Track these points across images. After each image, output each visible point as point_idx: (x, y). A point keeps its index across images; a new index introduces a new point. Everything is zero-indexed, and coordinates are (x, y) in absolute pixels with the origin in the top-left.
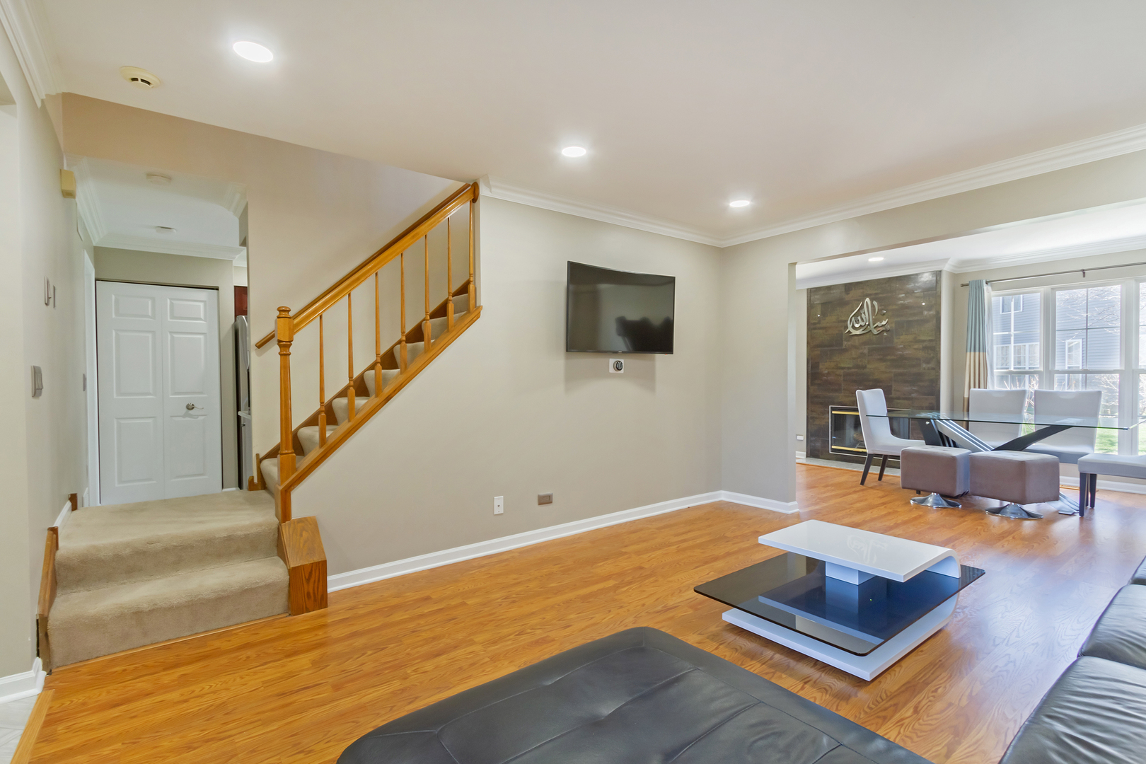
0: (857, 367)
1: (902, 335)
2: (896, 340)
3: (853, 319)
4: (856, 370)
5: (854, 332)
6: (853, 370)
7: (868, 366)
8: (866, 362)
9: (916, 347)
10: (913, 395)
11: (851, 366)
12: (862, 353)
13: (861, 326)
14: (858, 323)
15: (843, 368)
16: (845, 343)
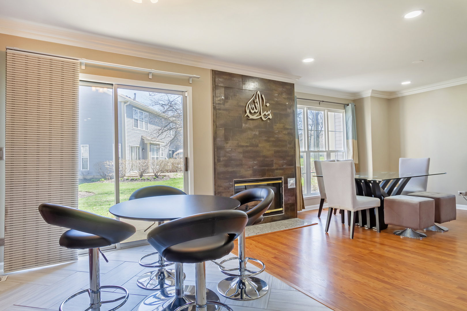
0: (252, 145)
1: (278, 123)
2: (274, 127)
3: (250, 106)
4: (252, 148)
5: (251, 117)
6: (250, 148)
7: (260, 145)
8: (258, 141)
9: (284, 132)
10: (284, 166)
11: (248, 145)
12: (255, 135)
13: (255, 112)
14: (253, 109)
15: (243, 146)
16: (244, 125)
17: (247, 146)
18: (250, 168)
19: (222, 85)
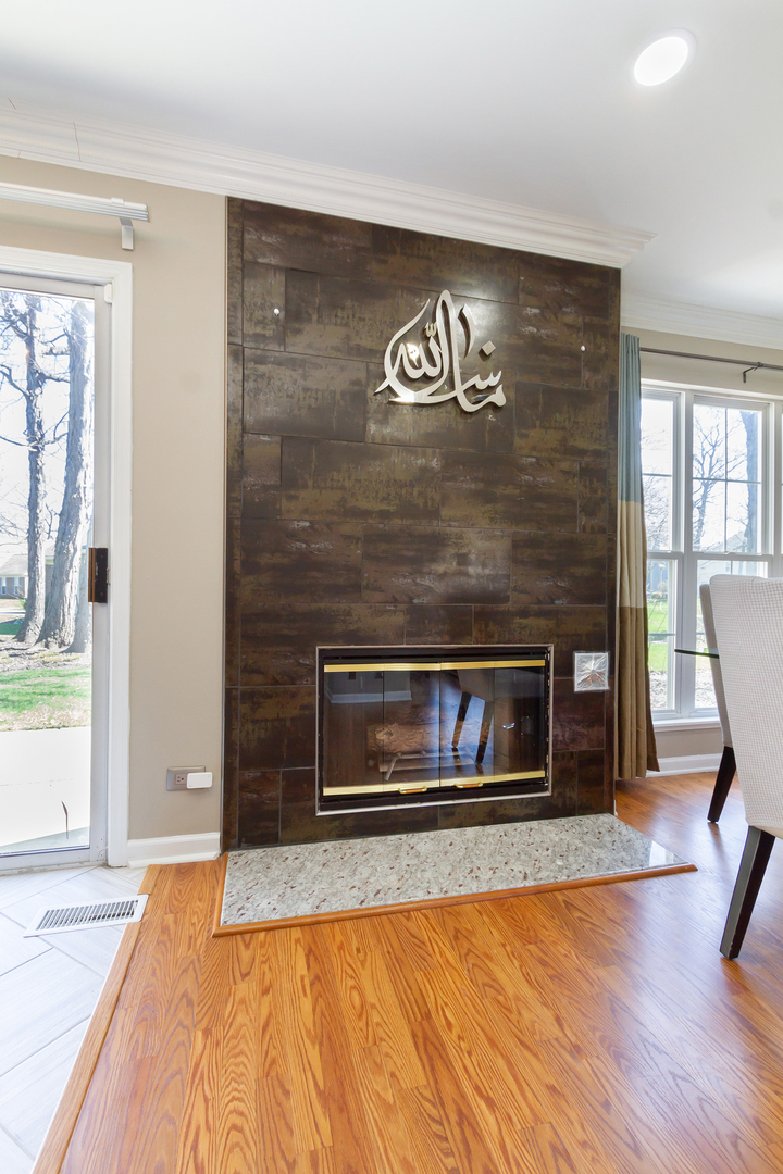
0: (409, 511)
1: (534, 427)
2: (519, 442)
3: (402, 351)
4: (407, 522)
5: (407, 394)
7: (446, 512)
8: (438, 497)
9: (565, 465)
10: (556, 602)
11: (392, 508)
12: (425, 469)
13: (426, 376)
14: (417, 365)
15: (365, 514)
16: (372, 428)
17: (384, 515)
18: (395, 601)
19: (274, 261)
